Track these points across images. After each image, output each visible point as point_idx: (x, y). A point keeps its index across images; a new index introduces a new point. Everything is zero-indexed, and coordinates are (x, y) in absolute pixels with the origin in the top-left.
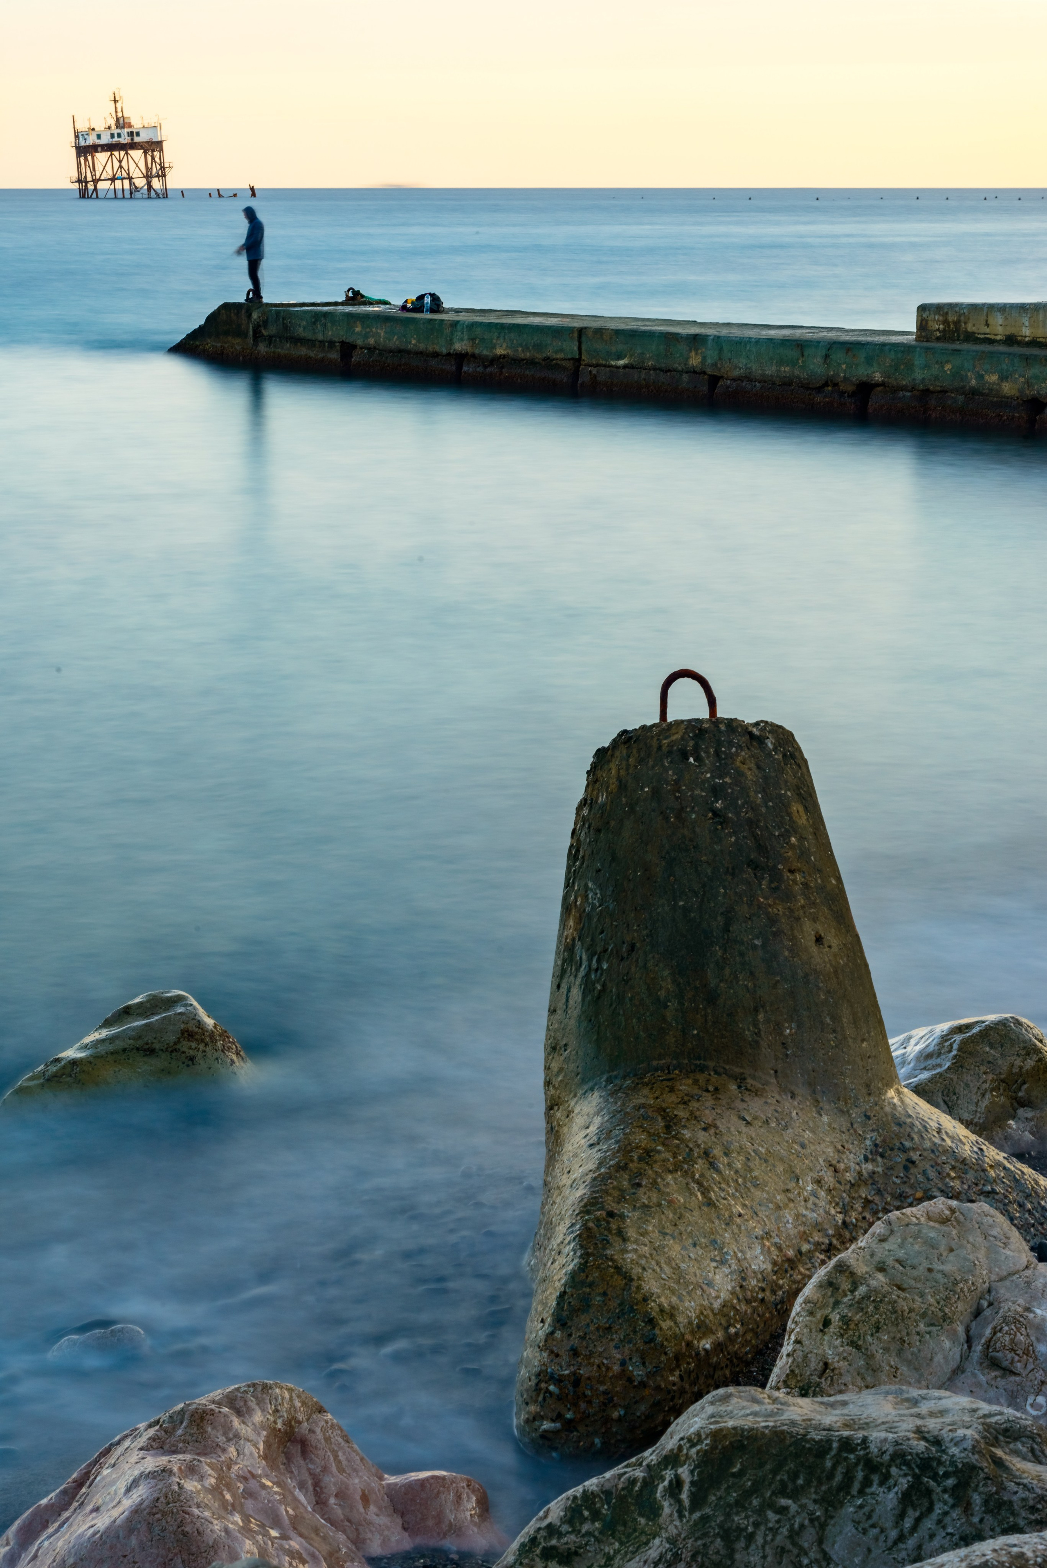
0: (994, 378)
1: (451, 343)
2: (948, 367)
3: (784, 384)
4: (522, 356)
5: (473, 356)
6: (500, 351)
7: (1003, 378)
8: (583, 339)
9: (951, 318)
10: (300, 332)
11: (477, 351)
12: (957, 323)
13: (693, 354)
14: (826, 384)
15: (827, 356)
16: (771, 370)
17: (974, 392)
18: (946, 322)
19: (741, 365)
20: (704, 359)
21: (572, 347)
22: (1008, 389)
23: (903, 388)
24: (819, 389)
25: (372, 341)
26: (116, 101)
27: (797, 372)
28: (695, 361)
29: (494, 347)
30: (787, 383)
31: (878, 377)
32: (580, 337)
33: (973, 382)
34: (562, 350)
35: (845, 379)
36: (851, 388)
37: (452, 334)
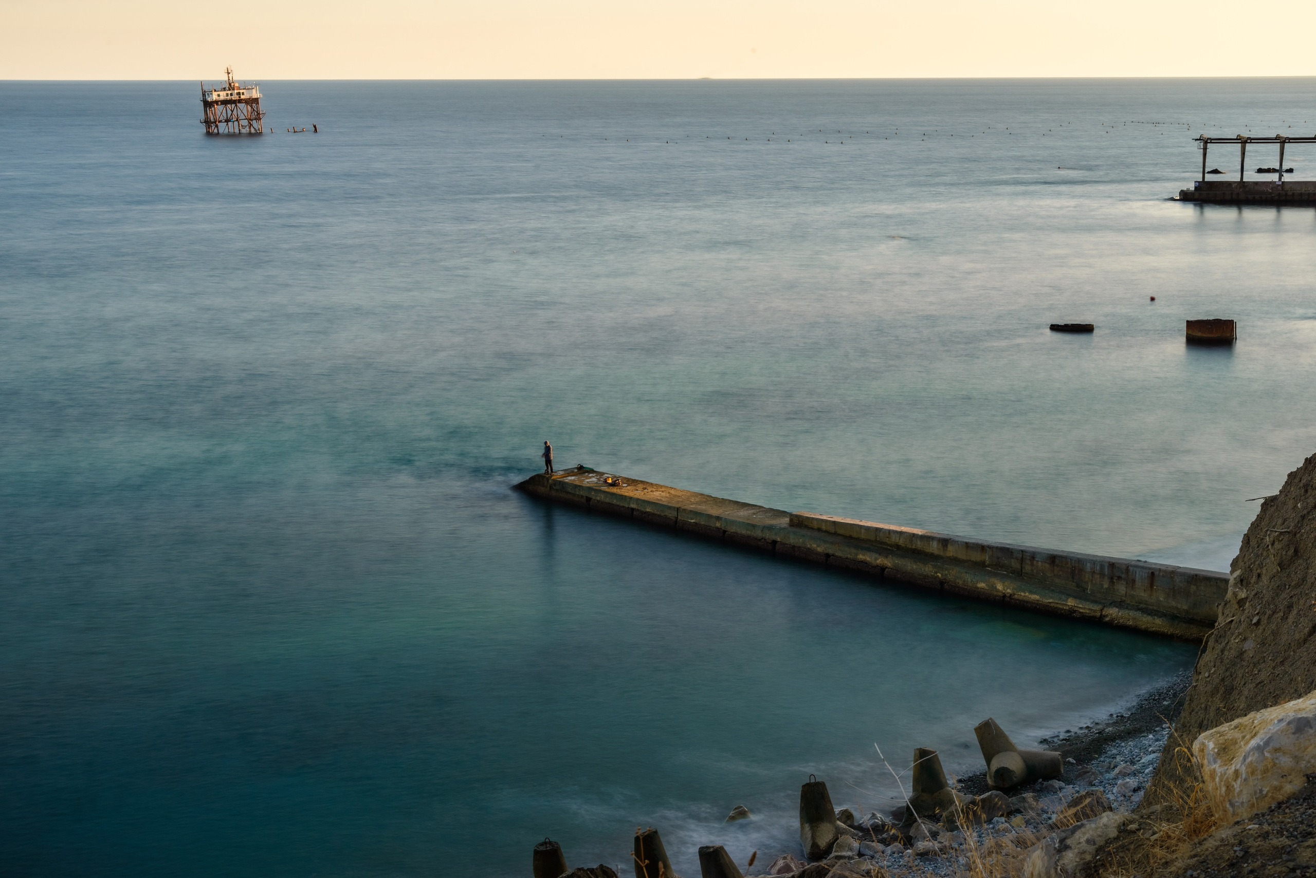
0: (815, 546)
1: (629, 504)
2: (801, 540)
3: (748, 537)
4: (656, 513)
5: (638, 510)
6: (648, 510)
7: (818, 546)
8: (679, 511)
9: (800, 519)
10: (569, 490)
11: (639, 509)
12: (802, 521)
13: (717, 522)
14: (762, 539)
15: (762, 531)
16: (744, 532)
17: (809, 549)
18: (799, 520)
19: (732, 529)
20: (721, 524)
21: (674, 514)
22: (819, 549)
23: (787, 544)
24: (760, 540)
25: (597, 499)
26: (228, 73)
27: (752, 534)
28: (718, 525)
29: (646, 508)
30: (749, 537)
31: (779, 539)
32: (677, 510)
33: (809, 546)
34: (671, 514)
35: (768, 538)
36: (770, 542)
37: (630, 501)
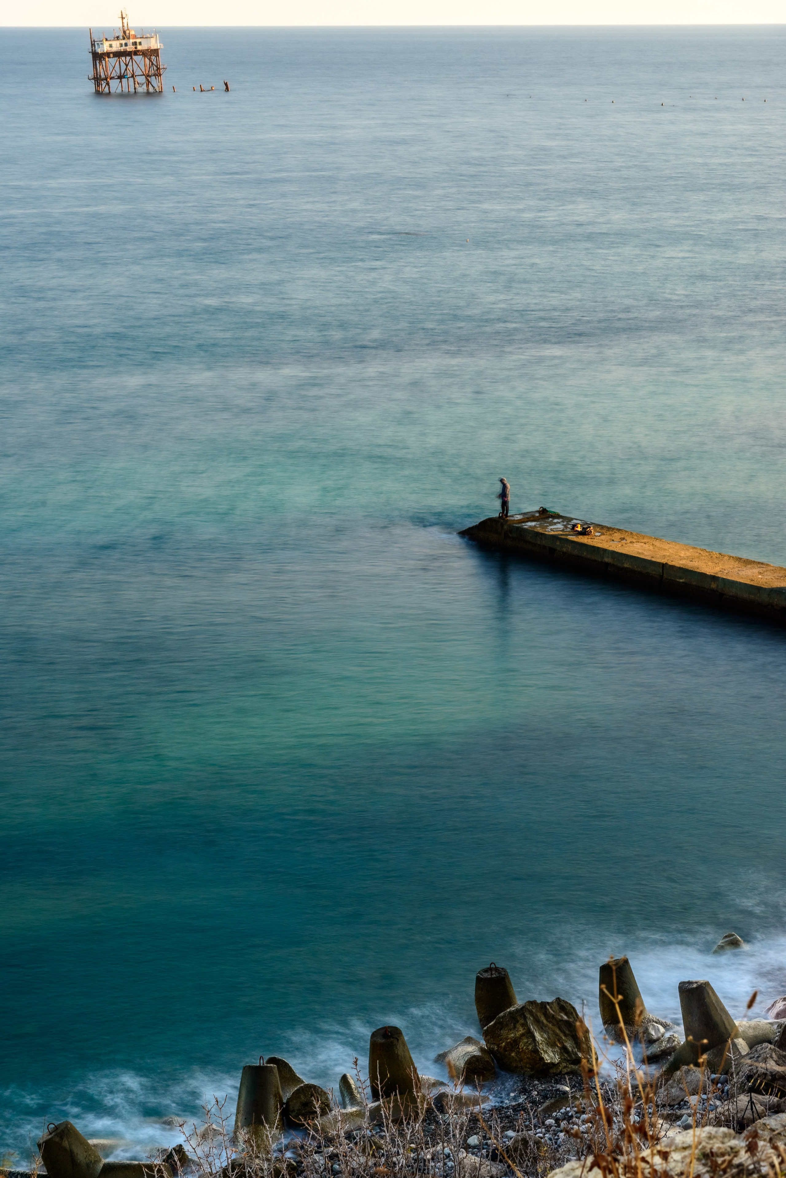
1: (604, 557)
4: (636, 569)
6: (626, 566)
10: (529, 538)
11: (616, 564)
13: (713, 583)
19: (732, 592)
20: (718, 586)
21: (660, 571)
25: (564, 550)
26: (123, 18)
27: (757, 598)
28: (715, 585)
29: (624, 563)
32: (664, 567)
34: (655, 571)
35: (777, 605)
37: (604, 554)
